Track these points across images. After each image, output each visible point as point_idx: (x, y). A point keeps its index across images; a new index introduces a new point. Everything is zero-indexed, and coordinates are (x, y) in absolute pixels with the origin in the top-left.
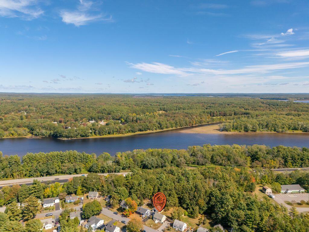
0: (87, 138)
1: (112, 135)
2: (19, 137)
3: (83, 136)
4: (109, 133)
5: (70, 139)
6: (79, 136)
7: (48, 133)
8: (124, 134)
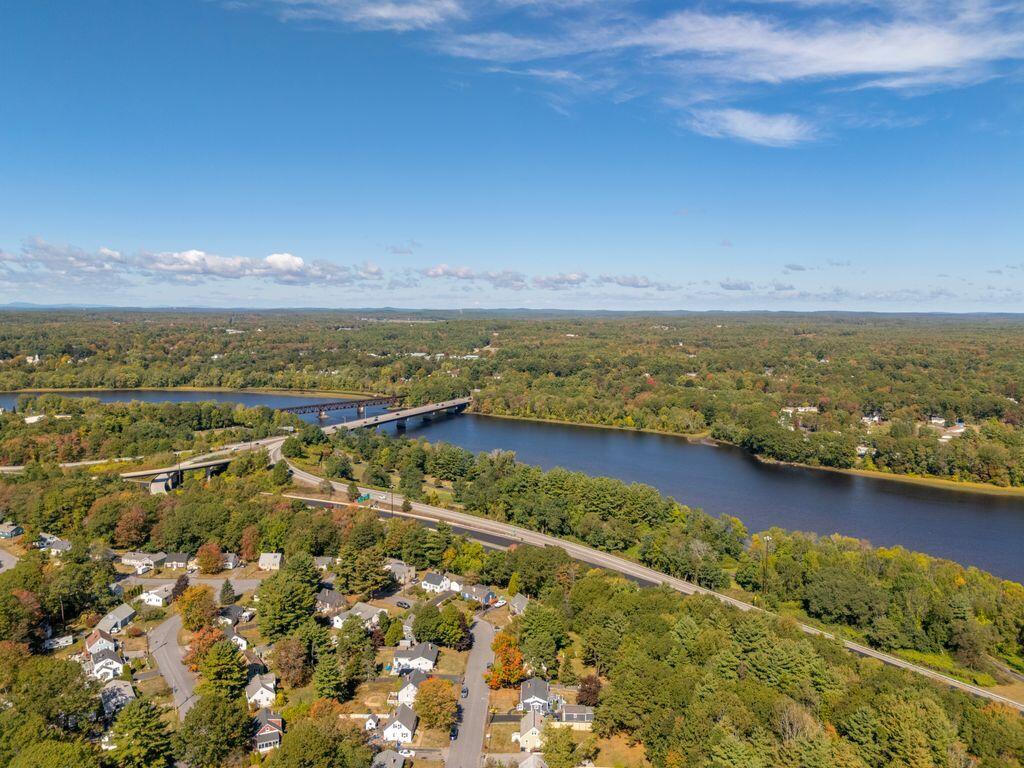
0: (843, 471)
1: (946, 482)
2: (675, 434)
3: (828, 463)
4: (933, 470)
5: (782, 463)
6: (816, 460)
7: (741, 432)
8: (1003, 486)
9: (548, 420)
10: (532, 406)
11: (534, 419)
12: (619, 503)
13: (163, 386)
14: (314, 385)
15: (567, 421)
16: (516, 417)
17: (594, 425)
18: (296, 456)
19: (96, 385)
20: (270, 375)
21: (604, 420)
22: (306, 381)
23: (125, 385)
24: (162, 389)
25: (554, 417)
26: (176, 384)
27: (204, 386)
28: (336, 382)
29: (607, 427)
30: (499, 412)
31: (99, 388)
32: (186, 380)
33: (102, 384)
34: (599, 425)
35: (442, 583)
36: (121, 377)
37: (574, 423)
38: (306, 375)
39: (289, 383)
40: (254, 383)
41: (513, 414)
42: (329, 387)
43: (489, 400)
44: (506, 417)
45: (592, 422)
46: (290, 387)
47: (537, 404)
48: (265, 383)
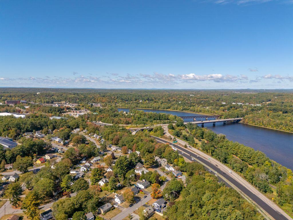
9: (268, 128)
10: (263, 122)
11: (263, 127)
12: (249, 156)
13: (164, 109)
14: (200, 111)
15: (275, 129)
16: (256, 125)
17: (285, 131)
18: (171, 129)
19: (150, 108)
20: (189, 108)
21: (290, 129)
22: (198, 110)
23: (156, 108)
24: (163, 109)
25: (271, 127)
26: (167, 108)
27: (173, 109)
28: (206, 110)
29: (291, 132)
30: (250, 123)
31: (150, 109)
32: (169, 108)
33: (151, 108)
34: (287, 131)
35: (170, 168)
36: (155, 106)
37: (277, 129)
38: (199, 108)
39: (194, 110)
40: (185, 109)
41: (256, 124)
42: (204, 112)
43: (248, 119)
44: (253, 125)
45: (284, 130)
46: (194, 111)
47: (264, 122)
48: (188, 110)
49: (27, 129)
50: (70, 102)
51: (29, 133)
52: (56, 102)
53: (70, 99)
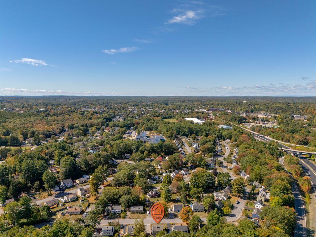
49: (184, 133)
50: (270, 112)
51: (185, 136)
52: (256, 111)
53: (271, 109)
